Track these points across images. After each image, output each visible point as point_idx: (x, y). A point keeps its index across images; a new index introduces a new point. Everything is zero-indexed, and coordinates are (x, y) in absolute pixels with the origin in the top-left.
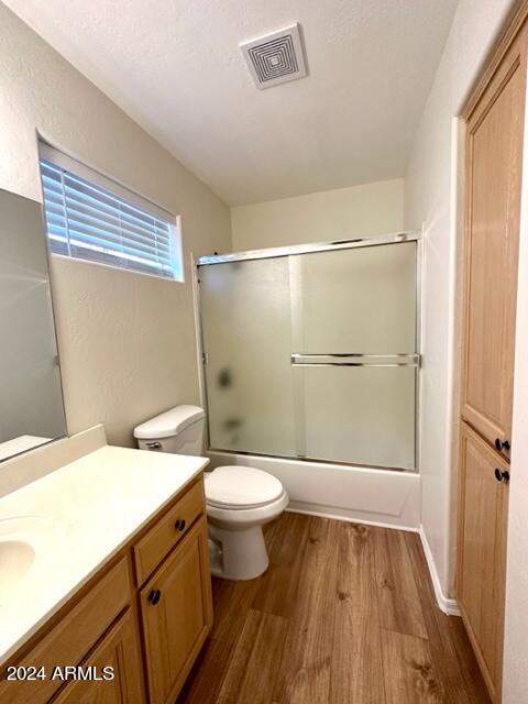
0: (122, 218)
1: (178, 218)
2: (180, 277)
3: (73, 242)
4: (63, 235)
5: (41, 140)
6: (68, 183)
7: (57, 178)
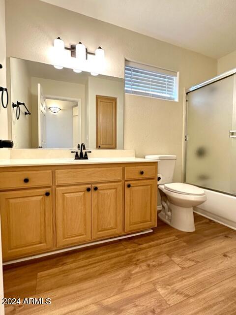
0: (152, 78)
1: (178, 73)
2: (177, 100)
3: (132, 90)
4: (129, 87)
5: (126, 60)
6: (134, 71)
7: (130, 70)
